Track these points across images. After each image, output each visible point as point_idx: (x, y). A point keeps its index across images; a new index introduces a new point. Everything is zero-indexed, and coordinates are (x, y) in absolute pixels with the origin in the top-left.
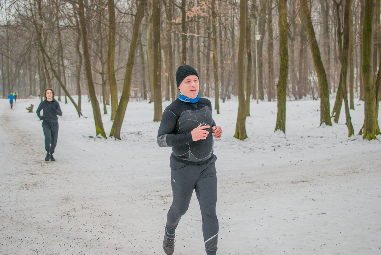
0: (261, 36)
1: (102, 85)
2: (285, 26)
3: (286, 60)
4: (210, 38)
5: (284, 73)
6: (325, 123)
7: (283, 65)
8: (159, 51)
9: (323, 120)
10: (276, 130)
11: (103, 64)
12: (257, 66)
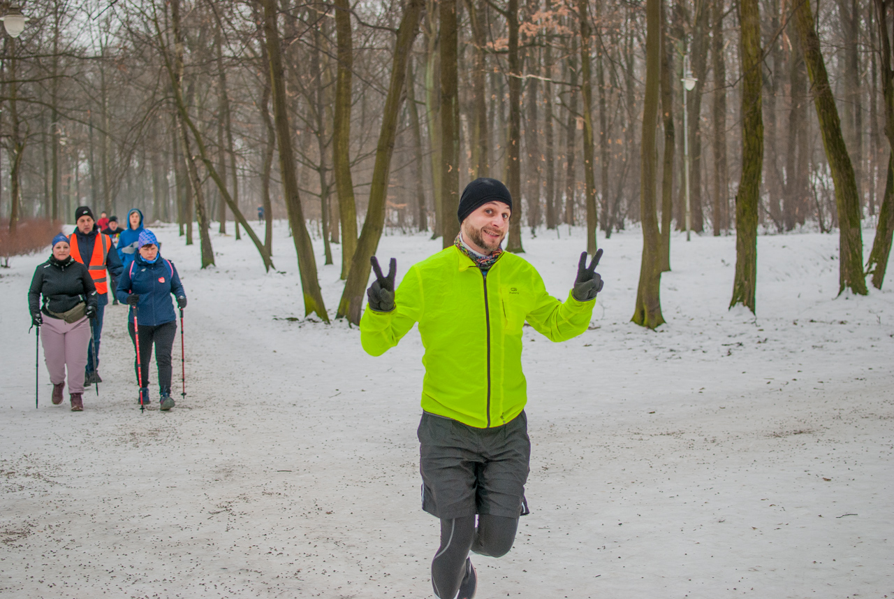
0: (696, 80)
1: (320, 196)
2: (755, 55)
3: (757, 137)
4: (576, 85)
5: (752, 169)
6: (850, 289)
7: (749, 149)
8: (454, 115)
9: (845, 281)
10: (733, 304)
11: (323, 147)
12: (686, 153)
